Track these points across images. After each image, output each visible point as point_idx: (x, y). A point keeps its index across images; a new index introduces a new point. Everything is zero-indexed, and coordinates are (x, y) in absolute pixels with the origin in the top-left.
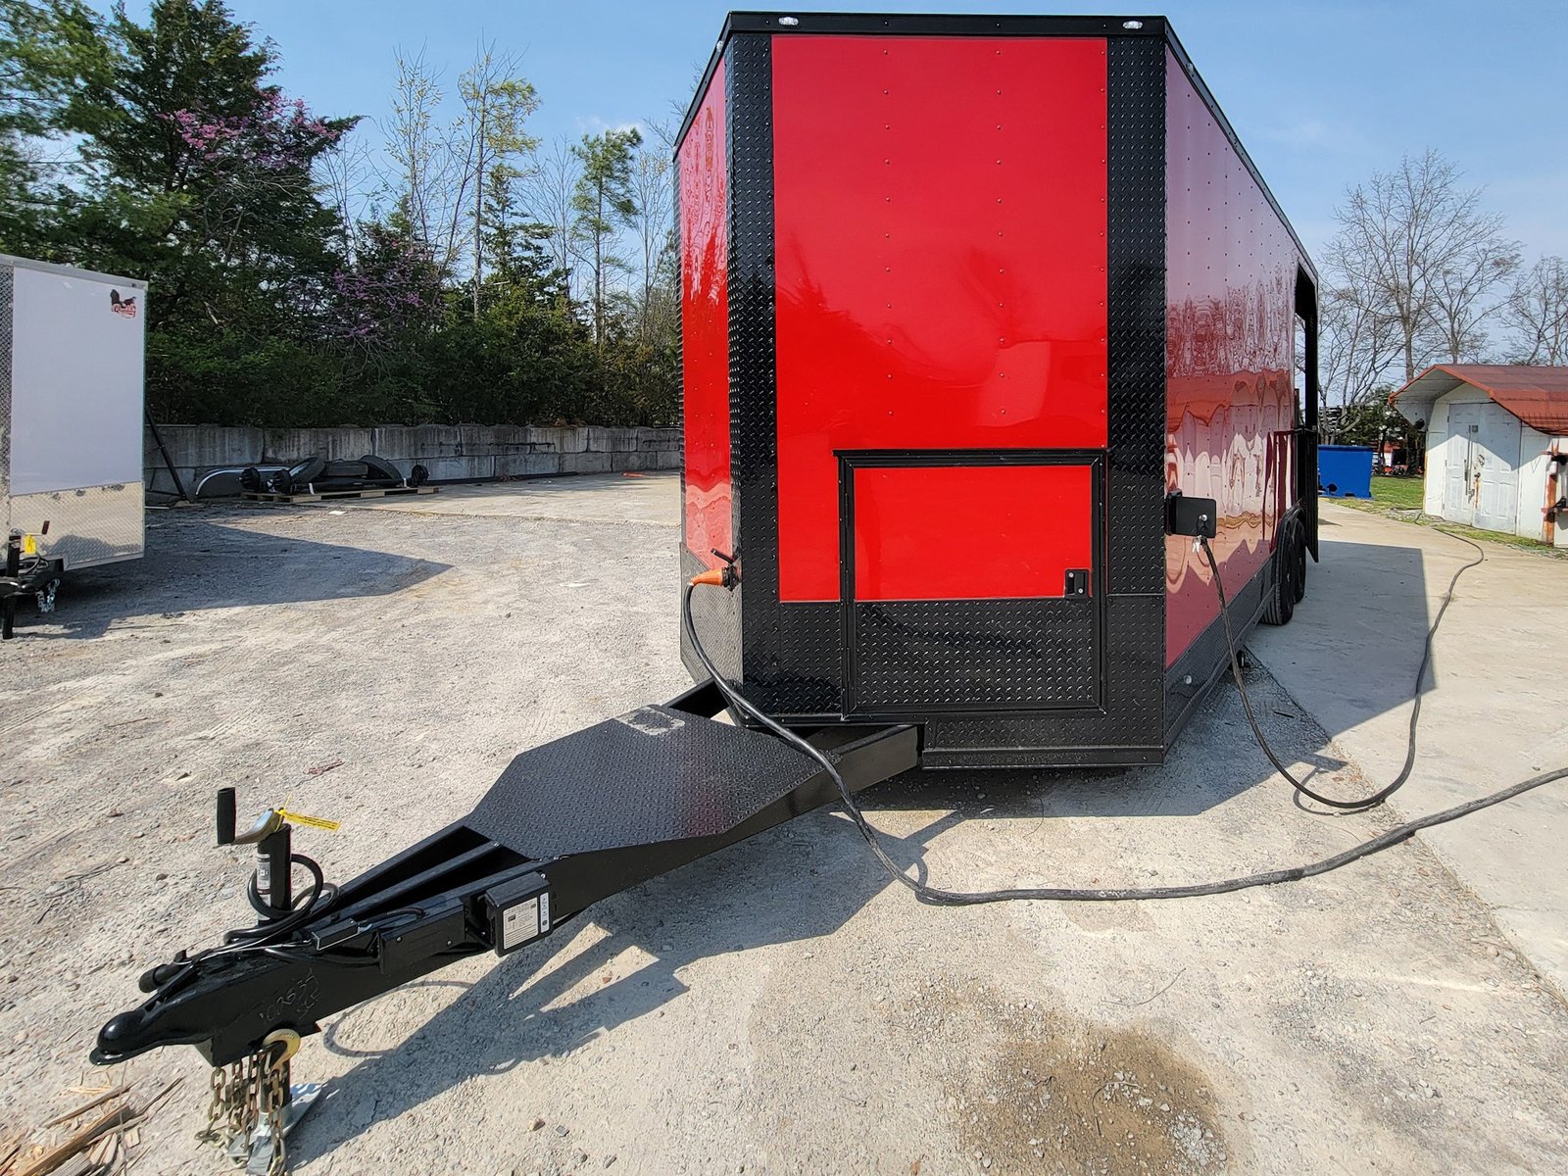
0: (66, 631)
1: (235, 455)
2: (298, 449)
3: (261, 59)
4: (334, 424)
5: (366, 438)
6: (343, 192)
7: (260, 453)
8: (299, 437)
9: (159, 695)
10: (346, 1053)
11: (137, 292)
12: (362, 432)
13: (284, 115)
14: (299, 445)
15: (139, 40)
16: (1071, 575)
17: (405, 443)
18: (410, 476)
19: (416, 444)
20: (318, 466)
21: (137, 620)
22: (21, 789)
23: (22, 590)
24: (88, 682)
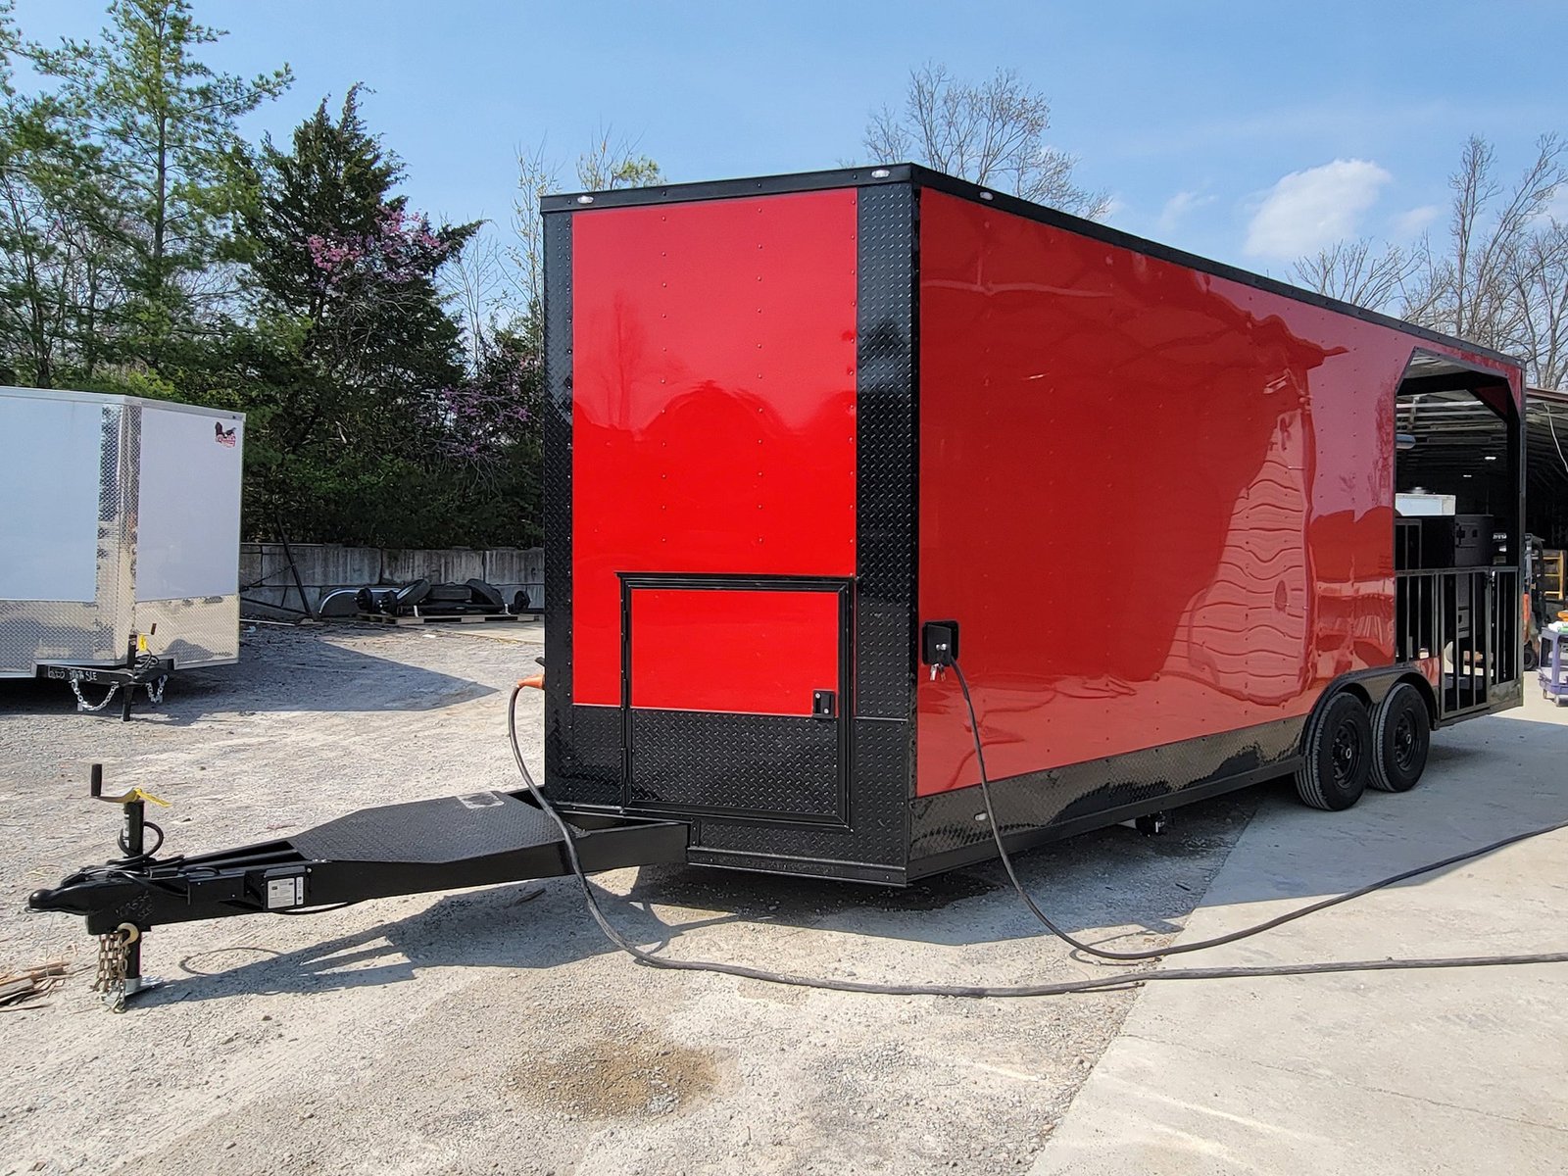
0: (168, 719)
1: (356, 576)
2: (413, 571)
3: (388, 172)
4: (448, 546)
5: (478, 561)
6: (475, 298)
7: (377, 575)
8: (413, 558)
9: (203, 769)
10: (188, 971)
11: (236, 423)
12: (473, 555)
13: (408, 227)
14: (413, 567)
15: (283, 165)
16: (818, 696)
17: (516, 567)
18: (513, 602)
19: (526, 569)
20: (424, 589)
21: (219, 716)
22: (87, 815)
23: (135, 681)
24: (164, 756)
